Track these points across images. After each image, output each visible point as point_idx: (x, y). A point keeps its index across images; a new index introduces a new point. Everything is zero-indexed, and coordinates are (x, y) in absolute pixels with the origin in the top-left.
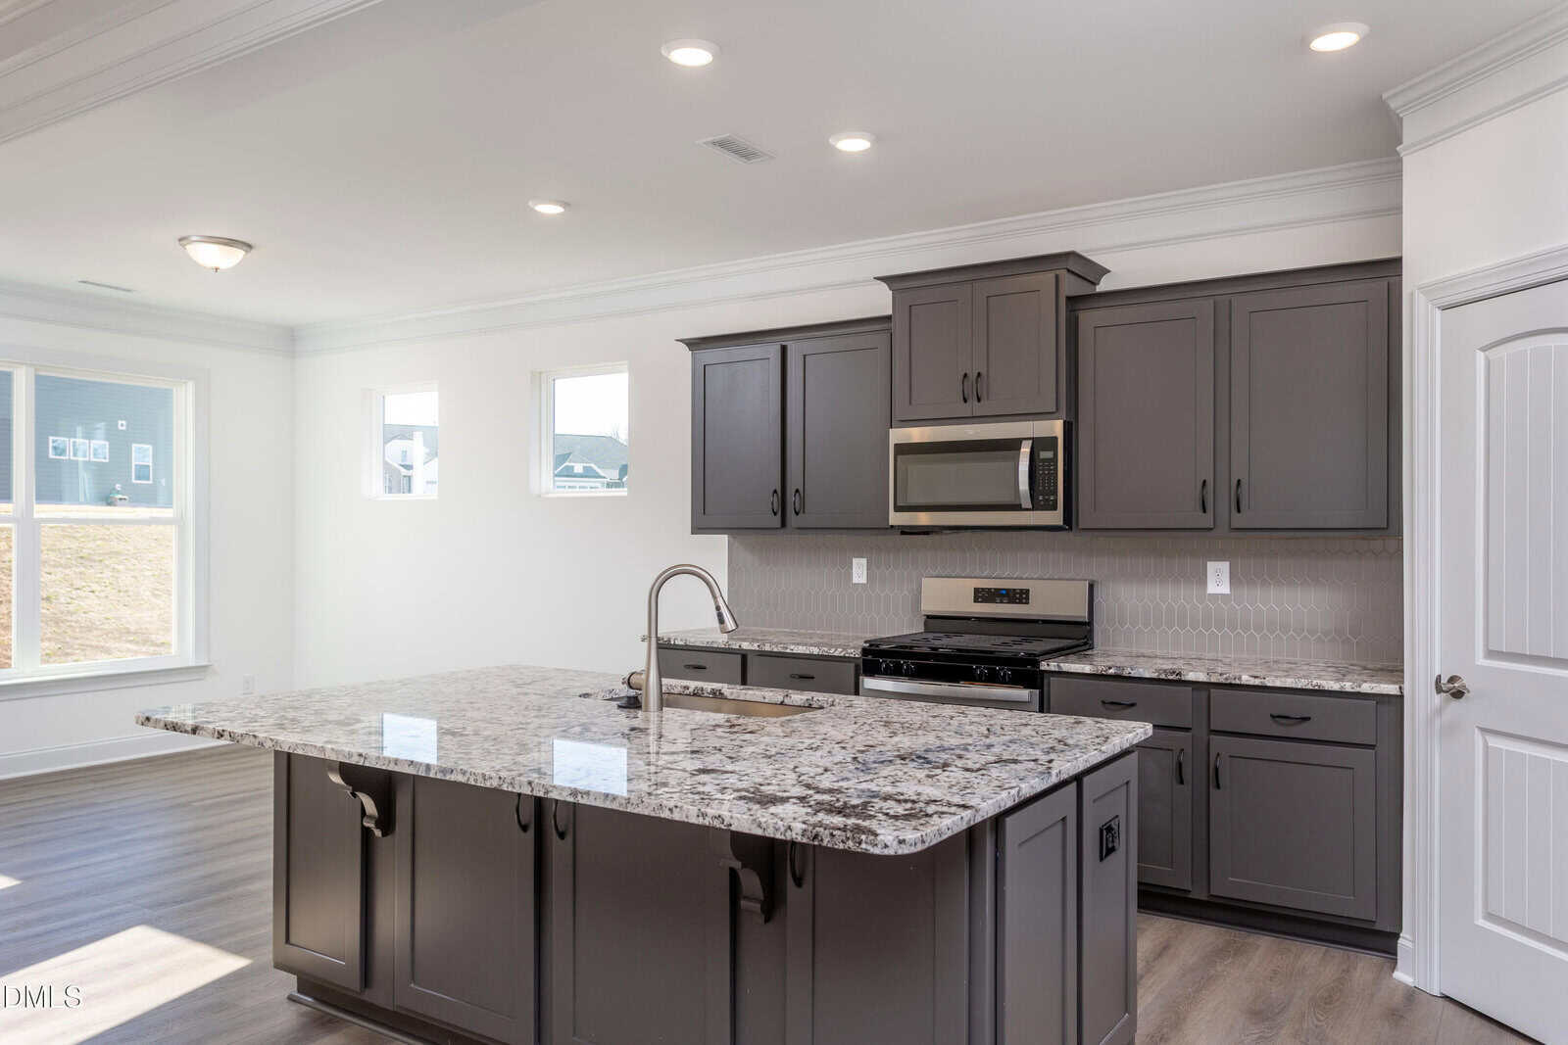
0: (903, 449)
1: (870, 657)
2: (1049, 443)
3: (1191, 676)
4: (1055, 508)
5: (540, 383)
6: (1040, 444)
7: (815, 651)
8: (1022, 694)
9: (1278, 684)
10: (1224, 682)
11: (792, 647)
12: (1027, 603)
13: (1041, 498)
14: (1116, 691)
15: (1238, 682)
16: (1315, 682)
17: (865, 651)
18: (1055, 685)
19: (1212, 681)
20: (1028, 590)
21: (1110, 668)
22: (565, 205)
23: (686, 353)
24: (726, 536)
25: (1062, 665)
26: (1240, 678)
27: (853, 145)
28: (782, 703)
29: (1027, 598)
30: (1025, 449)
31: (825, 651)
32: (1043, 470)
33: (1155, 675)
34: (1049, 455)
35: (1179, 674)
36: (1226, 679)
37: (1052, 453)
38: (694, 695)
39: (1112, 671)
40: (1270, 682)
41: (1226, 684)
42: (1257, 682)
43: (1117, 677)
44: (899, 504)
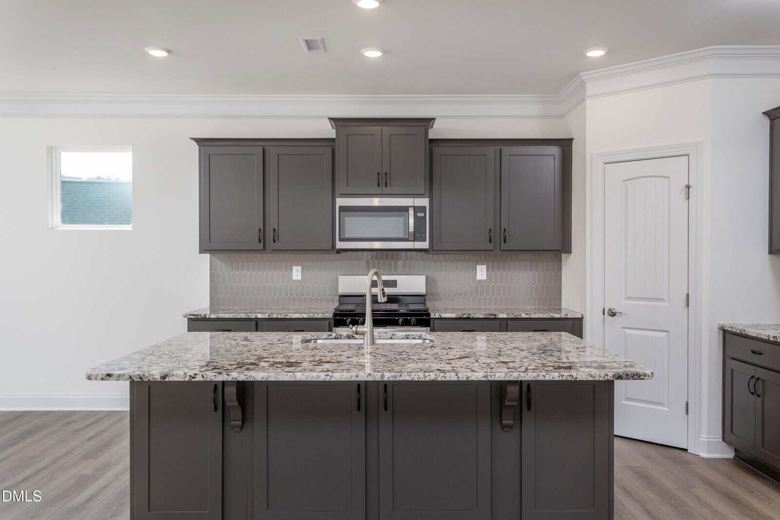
0: (343, 209)
1: (338, 317)
2: (423, 209)
3: (501, 316)
4: (425, 240)
5: (52, 153)
6: (417, 209)
7: (305, 316)
9: (536, 317)
10: (514, 317)
11: (291, 315)
12: (397, 287)
13: (418, 235)
15: (520, 317)
16: (550, 315)
17: (335, 315)
19: (509, 317)
20: (396, 281)
21: (464, 315)
22: (169, 51)
23: (195, 146)
24: (208, 255)
25: (441, 315)
26: (521, 315)
27: (373, 54)
29: (396, 285)
30: (411, 212)
31: (311, 316)
32: (419, 222)
33: (485, 317)
34: (422, 215)
35: (495, 315)
36: (515, 316)
37: (423, 214)
39: (465, 316)
40: (533, 316)
41: (514, 318)
42: (528, 316)
43: (468, 318)
44: (341, 237)
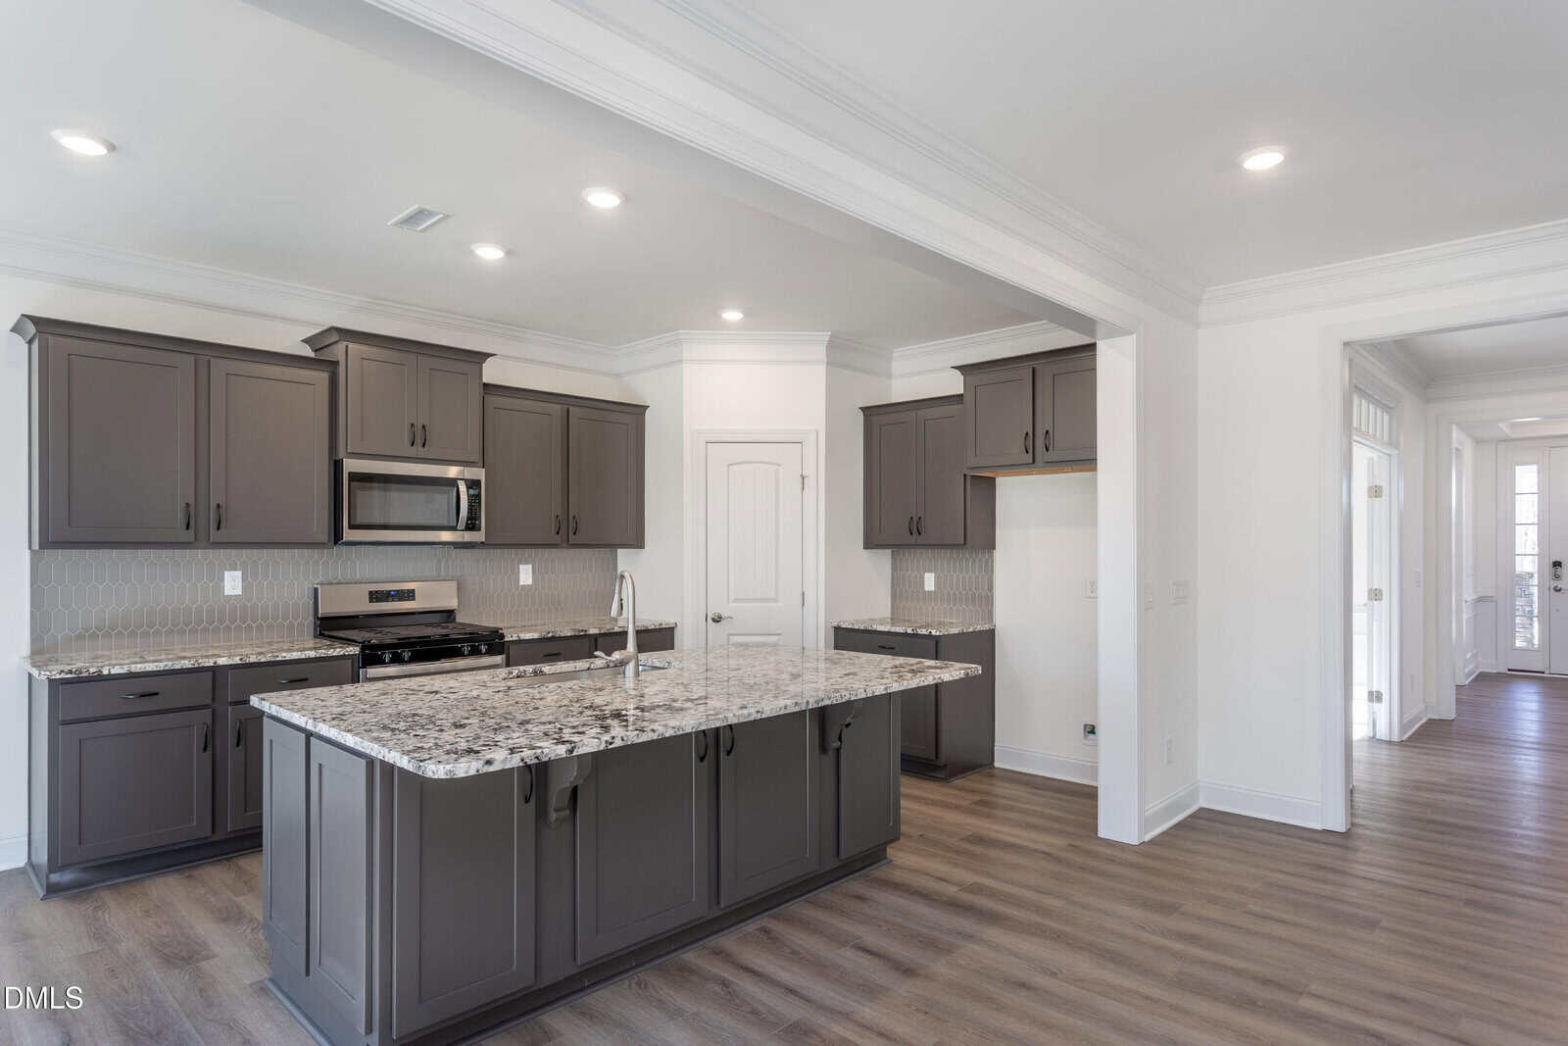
0: (356, 477)
1: (367, 652)
3: (591, 631)
4: (480, 530)
6: (470, 483)
7: (312, 654)
8: (499, 659)
11: (284, 655)
12: (414, 599)
13: (471, 523)
14: (552, 648)
17: (363, 648)
18: (513, 650)
19: (601, 632)
20: (413, 590)
21: (549, 633)
22: (111, 147)
25: (519, 635)
28: (588, 669)
29: (414, 596)
30: (463, 487)
31: (323, 652)
32: (471, 502)
33: (573, 633)
34: (476, 492)
37: (478, 490)
38: (518, 677)
44: (352, 523)
